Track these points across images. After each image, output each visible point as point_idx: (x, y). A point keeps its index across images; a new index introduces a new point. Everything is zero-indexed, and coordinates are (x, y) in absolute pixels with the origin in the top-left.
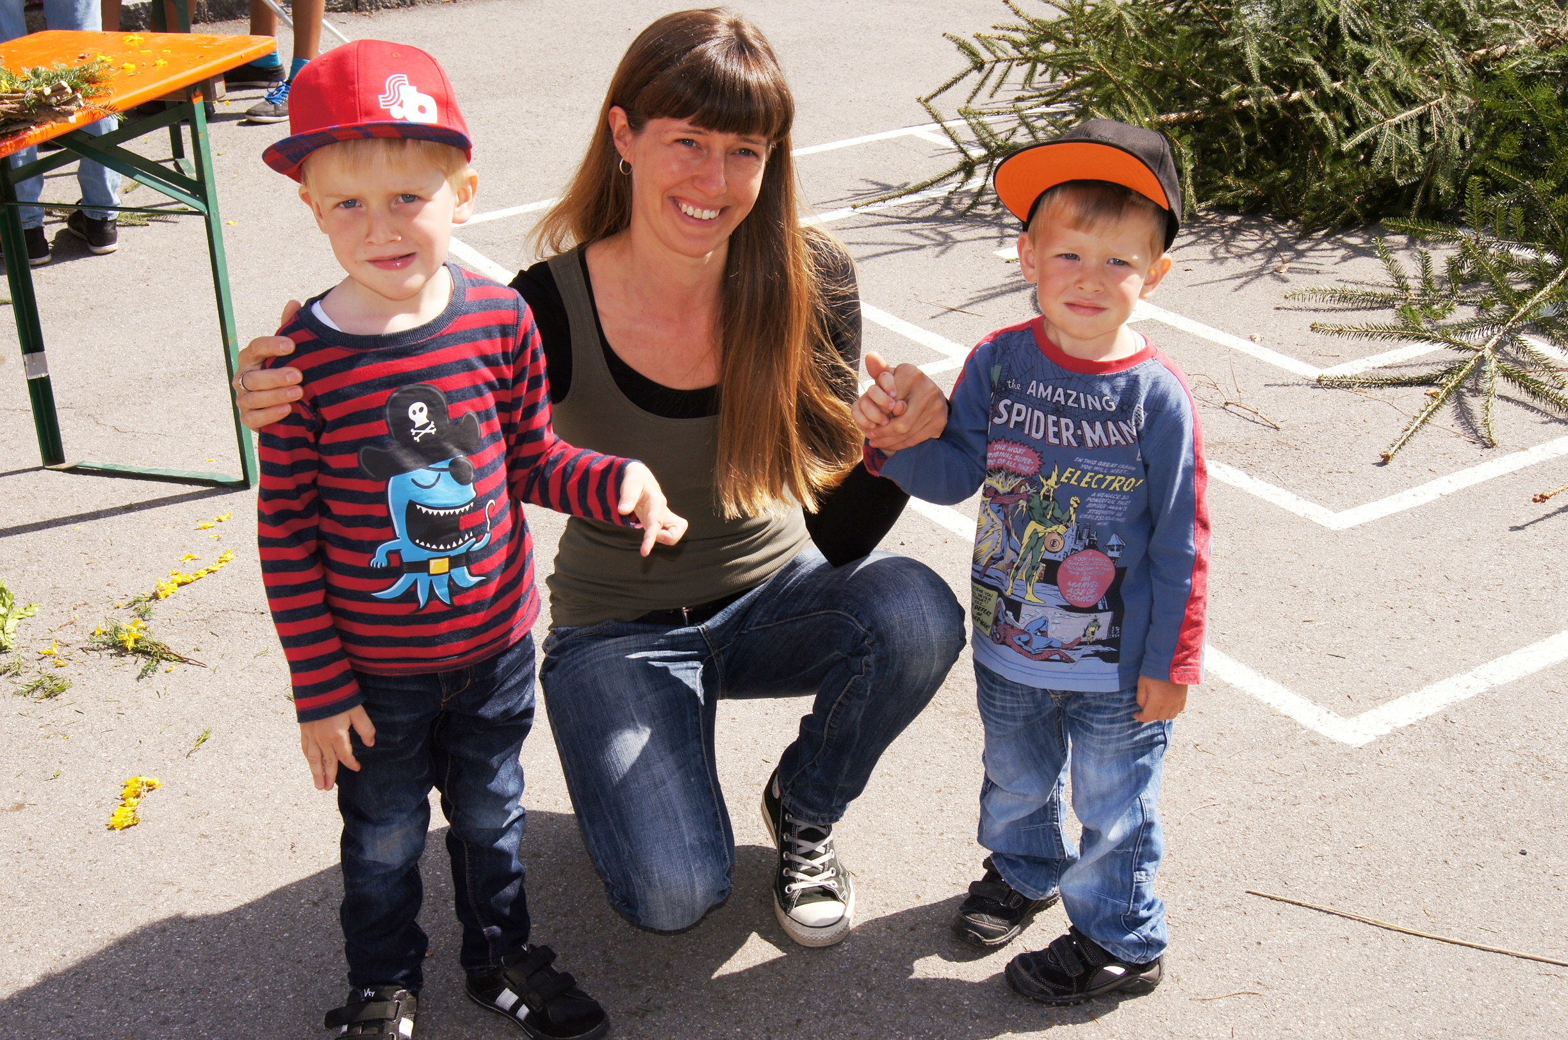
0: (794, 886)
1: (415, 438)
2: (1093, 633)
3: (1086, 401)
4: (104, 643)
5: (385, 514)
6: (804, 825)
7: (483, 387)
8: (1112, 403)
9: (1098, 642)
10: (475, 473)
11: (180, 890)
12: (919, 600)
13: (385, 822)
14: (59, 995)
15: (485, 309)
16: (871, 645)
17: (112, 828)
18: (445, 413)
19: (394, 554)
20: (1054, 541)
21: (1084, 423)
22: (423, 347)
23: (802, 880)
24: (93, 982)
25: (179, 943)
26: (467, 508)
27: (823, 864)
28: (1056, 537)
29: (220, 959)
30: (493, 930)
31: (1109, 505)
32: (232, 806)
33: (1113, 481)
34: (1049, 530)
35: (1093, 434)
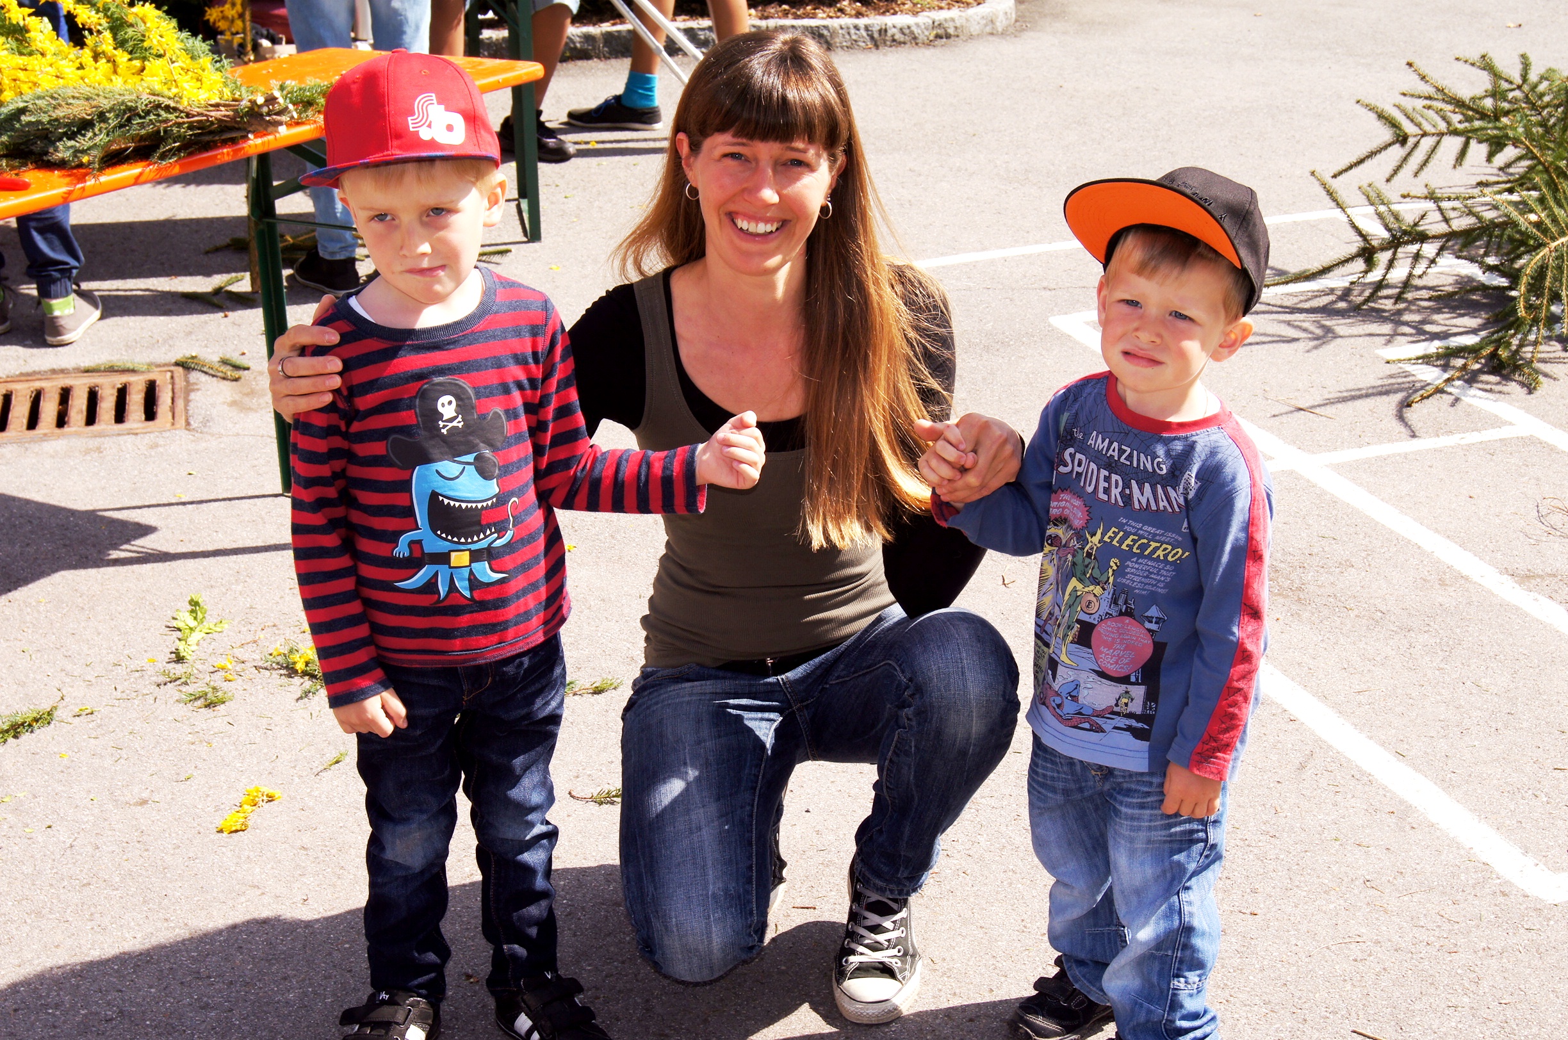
0: (852, 959)
1: (443, 431)
2: (1126, 704)
3: (1138, 460)
4: (278, 663)
5: (408, 504)
6: (874, 897)
7: (512, 385)
8: (1164, 467)
9: (1130, 716)
10: (499, 469)
11: (263, 894)
12: (960, 653)
13: (405, 821)
14: (117, 971)
15: (514, 309)
16: (912, 696)
17: (221, 831)
18: (473, 408)
19: (416, 544)
20: (1090, 602)
21: (1133, 482)
22: (454, 342)
23: (862, 954)
24: (152, 964)
25: (244, 941)
26: (490, 503)
27: (889, 941)
28: (1092, 598)
29: (276, 959)
30: (514, 949)
31: (1151, 573)
32: (341, 825)
33: (1157, 548)
34: (1086, 589)
35: (1142, 496)
